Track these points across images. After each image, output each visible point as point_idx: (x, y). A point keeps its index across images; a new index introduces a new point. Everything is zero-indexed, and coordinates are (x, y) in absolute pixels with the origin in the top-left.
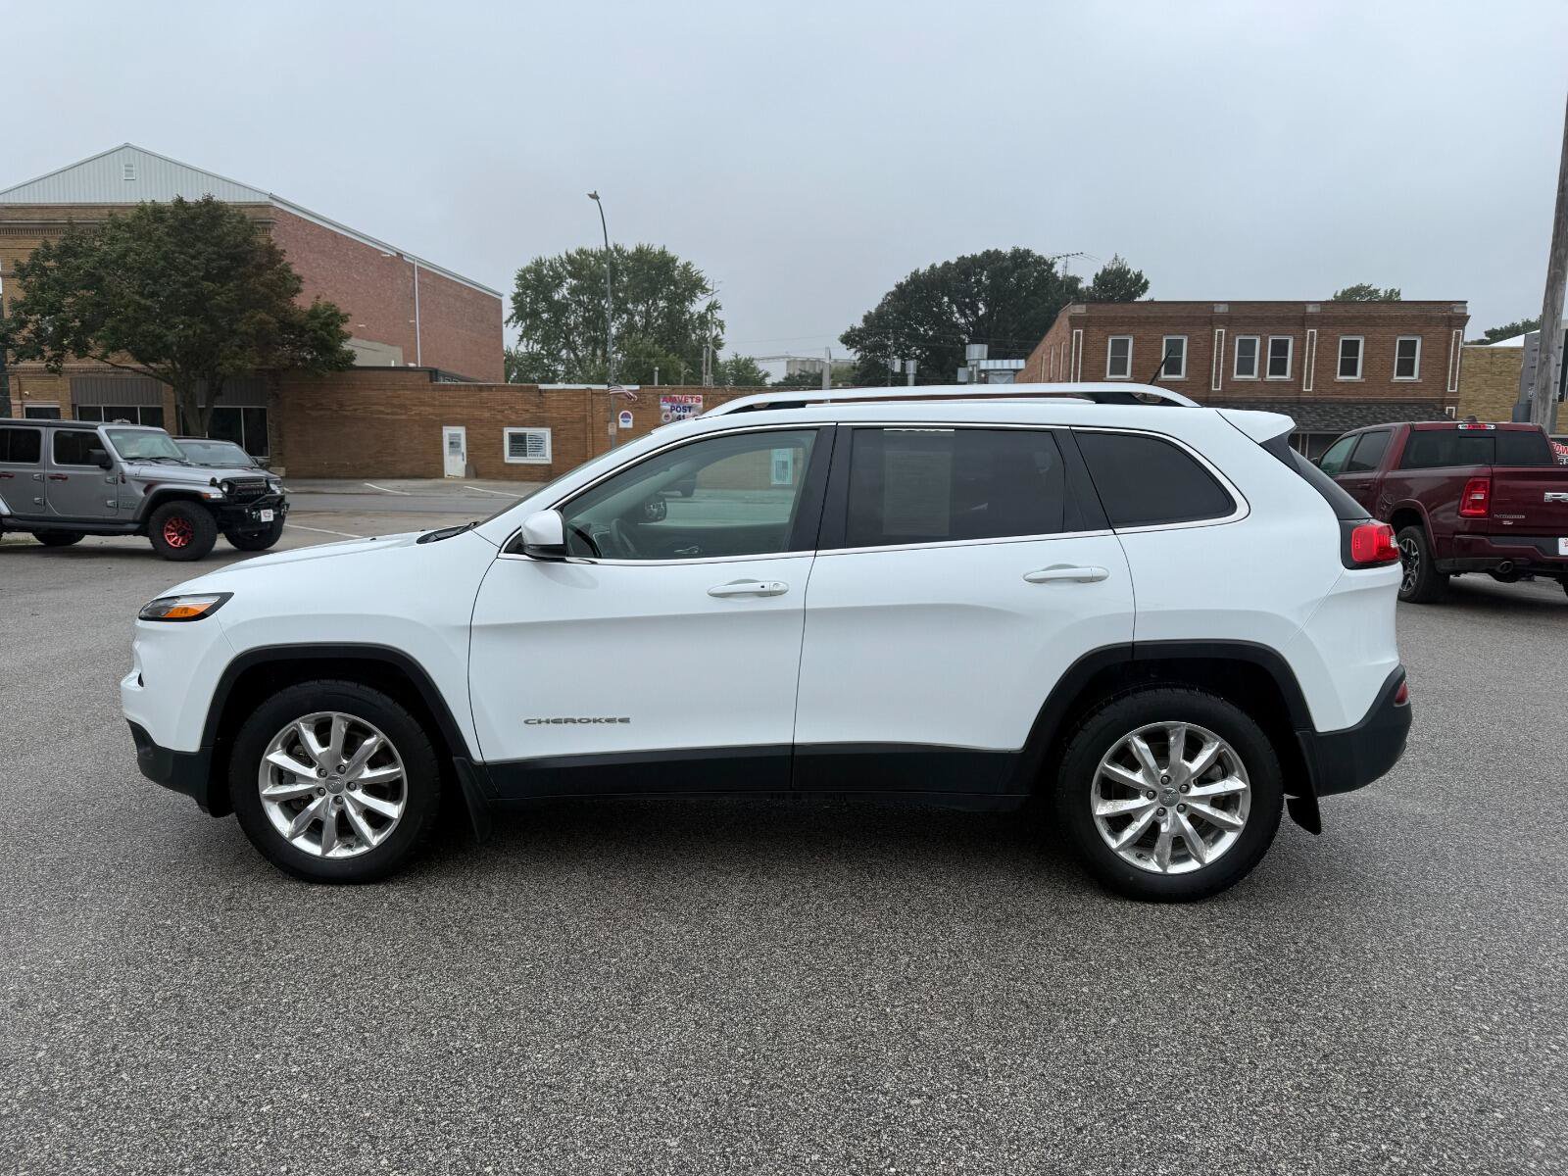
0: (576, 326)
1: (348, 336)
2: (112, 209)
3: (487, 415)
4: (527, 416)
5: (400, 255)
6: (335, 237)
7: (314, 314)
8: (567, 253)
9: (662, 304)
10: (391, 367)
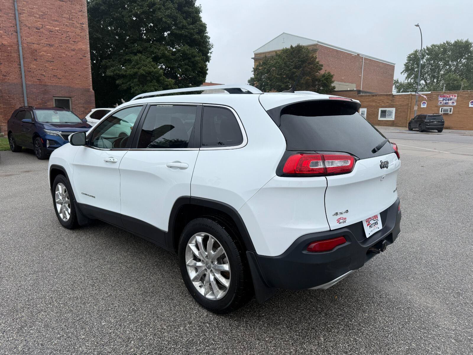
0: (428, 72)
1: (333, 82)
2: (276, 52)
3: (374, 104)
4: (388, 104)
5: (358, 55)
6: (337, 51)
7: (323, 76)
8: (427, 47)
9: (464, 61)
10: (348, 90)
